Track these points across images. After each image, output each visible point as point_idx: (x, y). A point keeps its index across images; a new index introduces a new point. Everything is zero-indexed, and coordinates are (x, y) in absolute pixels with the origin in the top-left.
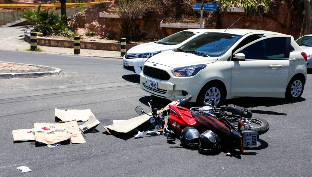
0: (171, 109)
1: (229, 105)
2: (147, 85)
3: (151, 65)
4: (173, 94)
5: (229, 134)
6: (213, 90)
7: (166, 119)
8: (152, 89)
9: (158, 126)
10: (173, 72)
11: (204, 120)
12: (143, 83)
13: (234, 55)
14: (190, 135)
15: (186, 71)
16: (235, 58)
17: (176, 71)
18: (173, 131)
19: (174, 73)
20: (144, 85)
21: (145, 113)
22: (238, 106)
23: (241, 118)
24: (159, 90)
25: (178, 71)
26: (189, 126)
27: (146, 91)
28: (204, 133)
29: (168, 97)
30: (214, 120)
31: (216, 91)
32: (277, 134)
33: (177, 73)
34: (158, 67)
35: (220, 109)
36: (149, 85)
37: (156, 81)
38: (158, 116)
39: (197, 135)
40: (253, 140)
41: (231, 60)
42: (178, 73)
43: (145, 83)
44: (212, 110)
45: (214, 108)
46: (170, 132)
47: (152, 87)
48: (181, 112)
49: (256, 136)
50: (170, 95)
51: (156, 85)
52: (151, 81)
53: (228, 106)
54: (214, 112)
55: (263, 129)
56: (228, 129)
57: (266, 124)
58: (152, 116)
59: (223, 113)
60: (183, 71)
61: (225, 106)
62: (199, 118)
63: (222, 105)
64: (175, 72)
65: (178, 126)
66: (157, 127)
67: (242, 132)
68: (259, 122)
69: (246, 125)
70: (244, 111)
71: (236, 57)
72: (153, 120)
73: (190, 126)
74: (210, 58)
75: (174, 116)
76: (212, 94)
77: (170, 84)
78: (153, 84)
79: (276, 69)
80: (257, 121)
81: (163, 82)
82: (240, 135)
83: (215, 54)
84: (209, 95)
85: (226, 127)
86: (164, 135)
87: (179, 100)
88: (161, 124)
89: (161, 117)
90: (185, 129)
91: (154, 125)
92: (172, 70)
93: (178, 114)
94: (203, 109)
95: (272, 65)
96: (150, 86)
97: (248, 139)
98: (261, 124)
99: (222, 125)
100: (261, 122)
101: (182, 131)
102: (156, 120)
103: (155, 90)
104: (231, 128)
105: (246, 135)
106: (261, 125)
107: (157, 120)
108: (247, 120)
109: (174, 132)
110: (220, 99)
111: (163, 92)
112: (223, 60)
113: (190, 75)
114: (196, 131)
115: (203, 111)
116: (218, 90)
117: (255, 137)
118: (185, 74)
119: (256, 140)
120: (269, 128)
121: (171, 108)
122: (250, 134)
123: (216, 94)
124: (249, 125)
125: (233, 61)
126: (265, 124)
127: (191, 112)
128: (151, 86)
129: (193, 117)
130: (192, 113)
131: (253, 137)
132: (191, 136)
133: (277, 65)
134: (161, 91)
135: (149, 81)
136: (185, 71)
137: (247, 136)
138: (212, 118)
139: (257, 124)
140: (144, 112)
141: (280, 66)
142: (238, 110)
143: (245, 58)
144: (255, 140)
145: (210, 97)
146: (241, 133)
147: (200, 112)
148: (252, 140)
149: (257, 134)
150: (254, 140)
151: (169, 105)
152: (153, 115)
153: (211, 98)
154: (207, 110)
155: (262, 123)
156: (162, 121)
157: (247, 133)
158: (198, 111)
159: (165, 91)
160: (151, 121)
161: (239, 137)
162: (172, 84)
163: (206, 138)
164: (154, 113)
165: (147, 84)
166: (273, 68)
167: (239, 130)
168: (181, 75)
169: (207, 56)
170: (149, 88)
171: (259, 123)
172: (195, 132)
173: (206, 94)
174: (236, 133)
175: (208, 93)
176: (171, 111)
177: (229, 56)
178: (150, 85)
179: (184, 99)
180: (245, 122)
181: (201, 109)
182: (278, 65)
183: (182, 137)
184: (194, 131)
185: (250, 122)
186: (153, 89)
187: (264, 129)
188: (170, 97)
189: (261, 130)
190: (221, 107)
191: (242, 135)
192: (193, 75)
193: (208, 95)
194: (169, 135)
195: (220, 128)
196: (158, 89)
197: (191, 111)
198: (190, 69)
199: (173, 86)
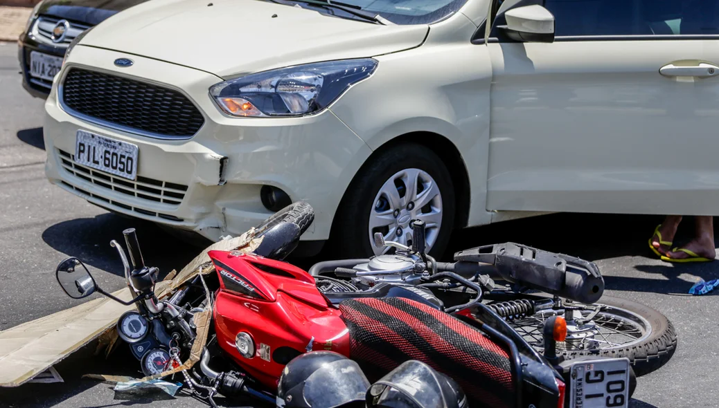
0: (224, 272)
1: (497, 249)
2: (83, 161)
3: (103, 62)
4: (220, 204)
5: (507, 375)
6: (407, 184)
7: (200, 319)
8: (108, 179)
9: (160, 354)
10: (214, 98)
11: (386, 318)
12: (62, 152)
13: (503, 15)
14: (325, 389)
15: (280, 89)
16: (507, 30)
17: (232, 88)
18: (238, 377)
19: (220, 99)
20: (65, 162)
21: (101, 291)
22: (538, 251)
23: (551, 304)
24: (149, 187)
25: (242, 90)
26: (314, 349)
27: (77, 189)
28: (394, 377)
29: (192, 217)
30: (430, 316)
31: (421, 187)
32: (704, 376)
33: (237, 101)
34: (140, 70)
35: (451, 265)
36: (97, 163)
37: (128, 139)
38: (160, 306)
39: (359, 389)
40: (611, 401)
41: (487, 37)
42: (243, 103)
43: (73, 151)
44: (416, 271)
45: (423, 265)
46: (222, 382)
47: (110, 170)
48: (274, 284)
49: (622, 382)
50: (202, 210)
51: (130, 158)
52: (107, 142)
53: (490, 250)
54: (426, 281)
55: (652, 349)
56: (499, 352)
57: (664, 328)
58: (134, 307)
59: (466, 285)
60: (263, 90)
61: (475, 252)
62: (360, 307)
63: (461, 249)
64: (225, 93)
65: (263, 352)
66: (157, 359)
67: (565, 365)
68: (632, 323)
69: (575, 336)
70: (568, 269)
71: (509, 26)
72: (135, 327)
73: (319, 346)
74: (388, 29)
75: (241, 302)
76: (405, 200)
77: (201, 155)
78: (114, 155)
79: (692, 80)
80: (623, 319)
81: (169, 146)
82: (557, 377)
83: (416, 10)
84: (388, 208)
85: (488, 346)
86: (193, 395)
87: (252, 231)
88: (174, 344)
89: (177, 313)
90: (296, 362)
91: (140, 349)
92: (211, 88)
93: (260, 296)
94: (371, 269)
95: (675, 63)
96: (101, 167)
97: (588, 397)
98: (641, 329)
99: (473, 336)
100: (639, 321)
101: (286, 371)
102: (150, 326)
103: (124, 186)
104: (513, 346)
105: (581, 375)
106: (638, 335)
107: (157, 325)
108: (577, 315)
109: (240, 381)
110: (439, 225)
111: (166, 194)
112: (452, 36)
113: (297, 109)
114: (351, 368)
115: (374, 278)
116: (430, 183)
117: (619, 386)
118: (273, 103)
119: (622, 397)
120: (675, 346)
121: (222, 266)
122: (597, 373)
123: (421, 199)
124: (590, 334)
125: (498, 45)
126: (658, 329)
127: (319, 285)
128: (104, 168)
129: (330, 305)
130: (324, 289)
131: (613, 387)
132: (326, 393)
133: (697, 62)
134: (158, 192)
135: (93, 143)
136: (273, 90)
137: (584, 382)
138: (424, 308)
139: (622, 328)
140: (96, 288)
141: (711, 70)
142: (542, 269)
143: (553, 32)
144: (619, 400)
145: (396, 217)
146: (561, 370)
147: (359, 285)
148: (608, 398)
149: (630, 370)
150: (616, 397)
151: (211, 254)
152: (140, 299)
153: (400, 219)
154: (393, 274)
155: (646, 322)
156: (179, 329)
157: (587, 370)
158: (348, 277)
159: (176, 191)
160: (126, 329)
161: (552, 389)
162: (213, 155)
163: (402, 397)
164: (144, 290)
165: (84, 156)
166: (678, 79)
167: (551, 358)
168: (255, 111)
169: (378, 17)
170: (95, 174)
171: (632, 327)
172: (347, 374)
173: (376, 202)
174: (539, 368)
175: (384, 198)
176: (220, 279)
177: (479, 23)
178: (101, 161)
179: (276, 228)
180: (569, 320)
181: (365, 267)
182: (702, 66)
183: (284, 397)
184: (345, 371)
185: (592, 323)
186: (116, 181)
187: (655, 350)
188: (202, 216)
189: (643, 354)
190: (456, 255)
191: (566, 376)
192: (315, 107)
193: (384, 205)
194: (218, 395)
195: (464, 350)
196: (140, 179)
197: (316, 280)
198: (299, 83)
199: (219, 165)
